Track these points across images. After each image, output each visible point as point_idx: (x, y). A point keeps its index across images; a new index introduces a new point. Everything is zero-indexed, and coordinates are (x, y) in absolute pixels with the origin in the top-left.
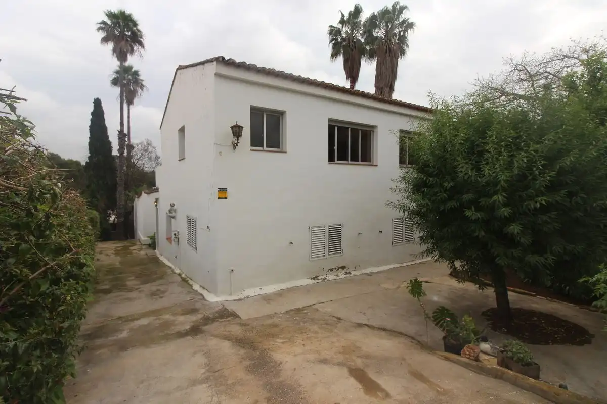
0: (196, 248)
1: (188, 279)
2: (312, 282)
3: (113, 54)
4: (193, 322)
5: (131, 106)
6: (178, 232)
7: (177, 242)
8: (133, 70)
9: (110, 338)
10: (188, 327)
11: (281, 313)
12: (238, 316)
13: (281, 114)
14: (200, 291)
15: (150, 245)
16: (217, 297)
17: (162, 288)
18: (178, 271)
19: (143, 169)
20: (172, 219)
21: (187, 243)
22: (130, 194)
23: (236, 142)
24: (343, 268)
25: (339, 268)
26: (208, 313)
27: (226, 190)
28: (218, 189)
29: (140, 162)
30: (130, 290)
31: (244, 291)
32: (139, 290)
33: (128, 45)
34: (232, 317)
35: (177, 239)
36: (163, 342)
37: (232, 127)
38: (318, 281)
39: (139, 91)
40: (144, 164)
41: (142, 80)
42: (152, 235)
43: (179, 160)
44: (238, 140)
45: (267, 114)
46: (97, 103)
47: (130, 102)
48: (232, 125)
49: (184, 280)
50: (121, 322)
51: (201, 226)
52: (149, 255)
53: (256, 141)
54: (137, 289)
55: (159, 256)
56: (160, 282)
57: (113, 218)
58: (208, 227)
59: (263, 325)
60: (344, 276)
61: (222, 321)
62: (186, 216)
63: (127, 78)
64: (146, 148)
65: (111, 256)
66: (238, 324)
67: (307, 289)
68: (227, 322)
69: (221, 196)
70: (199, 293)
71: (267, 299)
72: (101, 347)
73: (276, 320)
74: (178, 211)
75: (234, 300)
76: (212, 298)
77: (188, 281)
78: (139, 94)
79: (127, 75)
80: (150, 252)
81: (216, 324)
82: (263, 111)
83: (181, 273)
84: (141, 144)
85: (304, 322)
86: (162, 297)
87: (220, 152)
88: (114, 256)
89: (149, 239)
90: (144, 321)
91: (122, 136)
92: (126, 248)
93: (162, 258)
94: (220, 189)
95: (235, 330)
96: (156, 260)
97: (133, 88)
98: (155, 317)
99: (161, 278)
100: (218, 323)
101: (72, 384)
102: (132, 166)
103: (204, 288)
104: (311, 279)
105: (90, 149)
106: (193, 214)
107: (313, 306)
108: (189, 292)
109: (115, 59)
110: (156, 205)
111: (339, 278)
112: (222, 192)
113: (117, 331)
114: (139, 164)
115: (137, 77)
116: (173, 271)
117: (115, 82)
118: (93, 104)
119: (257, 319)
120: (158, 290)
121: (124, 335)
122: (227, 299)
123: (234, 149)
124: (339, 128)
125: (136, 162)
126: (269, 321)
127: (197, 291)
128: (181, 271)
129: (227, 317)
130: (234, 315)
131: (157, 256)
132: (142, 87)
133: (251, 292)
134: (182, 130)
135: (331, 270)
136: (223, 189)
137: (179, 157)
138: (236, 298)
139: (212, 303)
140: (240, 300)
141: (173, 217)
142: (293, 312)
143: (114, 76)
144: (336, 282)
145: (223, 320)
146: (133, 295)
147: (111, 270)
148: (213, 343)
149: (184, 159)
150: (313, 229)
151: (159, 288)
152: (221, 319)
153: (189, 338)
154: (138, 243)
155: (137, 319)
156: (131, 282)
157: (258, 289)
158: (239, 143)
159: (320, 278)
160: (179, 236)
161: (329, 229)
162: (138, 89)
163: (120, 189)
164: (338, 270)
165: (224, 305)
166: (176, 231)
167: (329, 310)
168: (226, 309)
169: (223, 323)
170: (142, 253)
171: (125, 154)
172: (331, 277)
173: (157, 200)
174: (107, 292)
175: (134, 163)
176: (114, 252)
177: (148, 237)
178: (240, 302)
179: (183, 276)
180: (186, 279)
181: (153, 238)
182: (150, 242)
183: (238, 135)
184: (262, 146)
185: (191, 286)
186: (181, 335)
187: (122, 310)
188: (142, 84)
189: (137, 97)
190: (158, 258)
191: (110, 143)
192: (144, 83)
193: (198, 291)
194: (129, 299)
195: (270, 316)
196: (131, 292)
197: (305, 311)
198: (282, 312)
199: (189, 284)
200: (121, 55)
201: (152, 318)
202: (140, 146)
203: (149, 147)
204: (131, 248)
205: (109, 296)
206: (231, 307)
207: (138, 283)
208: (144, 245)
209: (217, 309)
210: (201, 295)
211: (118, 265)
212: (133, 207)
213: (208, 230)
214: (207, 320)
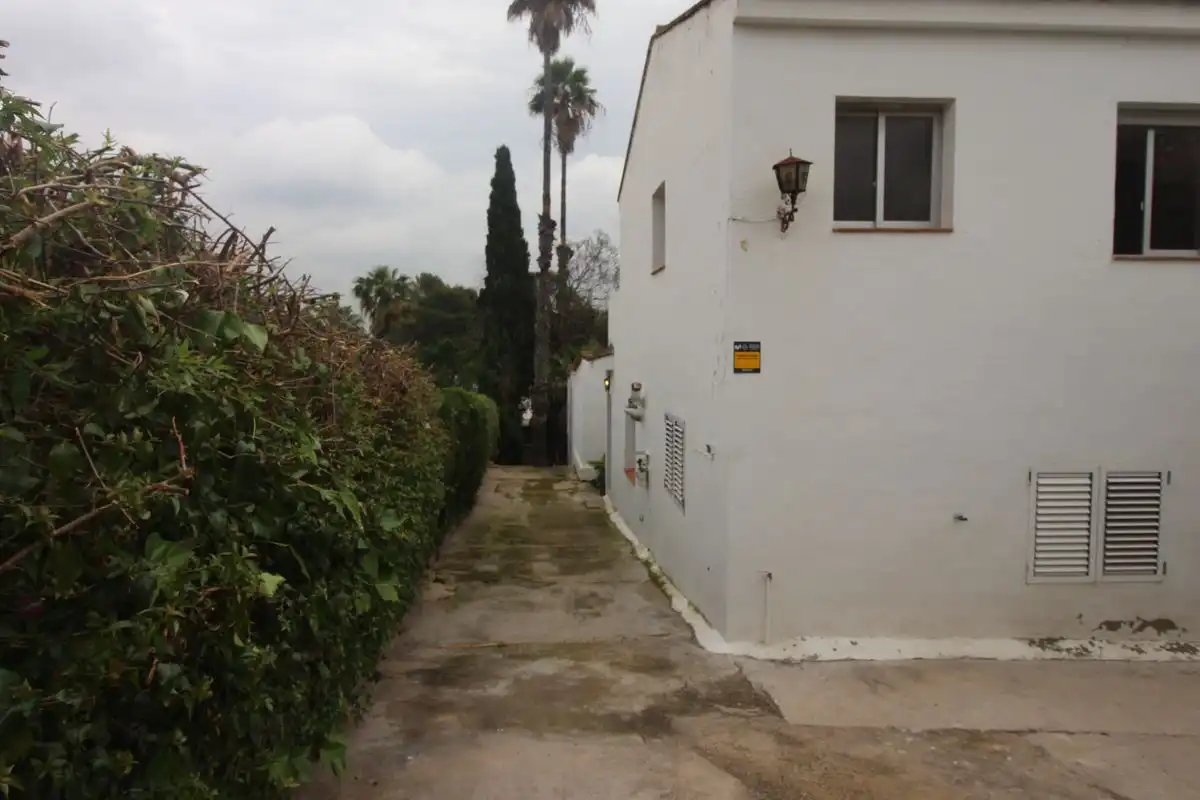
0: (683, 501)
1: (664, 579)
2: (1032, 653)
3: (531, 39)
4: (655, 696)
5: (569, 157)
6: (648, 456)
7: (644, 483)
8: (574, 69)
9: (470, 692)
10: (638, 707)
11: (909, 733)
12: (774, 711)
13: (939, 109)
14: (689, 616)
15: (593, 483)
16: (728, 640)
17: (601, 591)
18: (643, 554)
19: (588, 303)
20: (638, 424)
21: (666, 486)
22: (561, 362)
23: (789, 208)
24: (1163, 625)
25: (1145, 625)
26: (697, 681)
27: (757, 346)
28: (736, 343)
29: (583, 286)
30: (535, 584)
31: (803, 639)
32: (552, 587)
33: (562, 12)
34: (757, 709)
35: (644, 474)
36: (575, 731)
37: (776, 167)
38: (1057, 655)
39: (586, 116)
40: (590, 290)
41: (593, 91)
42: (598, 459)
43: (654, 273)
44: (793, 202)
45: (888, 120)
46: (503, 157)
47: (566, 148)
48: (776, 162)
49: (654, 579)
50: (501, 656)
51: (694, 442)
52: (589, 505)
53: (852, 204)
54: (549, 584)
55: (610, 510)
56: (602, 574)
57: (528, 416)
58: (709, 449)
59: (845, 756)
60: (1165, 656)
61: (728, 715)
62: (663, 417)
63: (561, 91)
64: (595, 253)
65: (515, 501)
66: (771, 732)
67: (1009, 675)
68: (742, 720)
69: (742, 364)
70: (683, 621)
71: (871, 677)
72: (448, 707)
73: (890, 751)
74: (650, 403)
75: (773, 661)
76: (713, 643)
77: (663, 583)
78: (586, 123)
79: (560, 85)
80: (592, 499)
81: (708, 719)
82: (877, 112)
83: (651, 561)
84: (587, 242)
85: (991, 784)
86: (598, 615)
87: (743, 243)
88: (521, 499)
89: (591, 467)
90: (545, 667)
91: (546, 225)
92: (546, 485)
93: (616, 518)
94: (742, 343)
95: (761, 749)
96: (600, 520)
97: (574, 114)
98: (572, 663)
99: (605, 565)
100: (718, 715)
101: (372, 781)
102: (568, 296)
103: (697, 610)
104: (1032, 642)
105: (489, 261)
106: (680, 413)
107: (1031, 737)
108: (662, 616)
109: (535, 50)
110: (608, 388)
111: (1143, 657)
112: (747, 354)
113: (488, 675)
114: (582, 290)
115: (581, 84)
116: (633, 551)
117: (537, 105)
118: (494, 161)
119: (830, 732)
120: (593, 595)
121: (499, 689)
122: (751, 654)
123: (784, 228)
124: (1163, 133)
125: (575, 286)
126: (869, 751)
127: (679, 614)
128: (653, 554)
129: (746, 705)
130: (765, 704)
131: (605, 512)
132: (591, 106)
133: (823, 647)
134: (659, 196)
135: (1113, 626)
136: (748, 343)
137: (653, 267)
138: (779, 654)
139: (710, 655)
140: (787, 662)
141: (638, 419)
142: (955, 740)
143: (537, 90)
144: (1128, 670)
145: (731, 710)
146: (538, 596)
147: (509, 532)
148: (694, 769)
149: (662, 269)
150: (1041, 481)
151: (596, 589)
152: (729, 706)
153: (636, 738)
154: (571, 476)
155: (533, 657)
156: (542, 566)
157: (844, 642)
158: (796, 210)
159: (1063, 645)
160: (650, 468)
161: (1109, 484)
162: (583, 112)
163: (541, 351)
164: (1141, 628)
165: (741, 670)
166: (642, 453)
167: (1091, 762)
168: (745, 680)
169: (731, 719)
170: (577, 498)
171: (554, 267)
172: (1111, 651)
173: (609, 375)
174: (490, 579)
175: (571, 288)
176: (522, 492)
177: (591, 463)
178: (786, 668)
179: (655, 568)
180: (659, 577)
181: (600, 467)
182: (593, 474)
183: (793, 187)
184: (872, 217)
185: (669, 598)
186: (620, 725)
187: (510, 628)
188: (592, 102)
189: (580, 135)
190: (608, 515)
191: (524, 245)
192: (596, 98)
193: (684, 615)
194: (530, 606)
195: (871, 734)
196: (537, 587)
197: (997, 747)
198: (915, 730)
199: (664, 591)
200: (546, 39)
201: (567, 662)
202: (583, 247)
203: (604, 250)
204: (557, 486)
205: (495, 589)
206: (761, 680)
207: (555, 569)
208: (584, 481)
209: (723, 675)
210: (690, 627)
211: (524, 521)
212: (565, 390)
213: (709, 456)
214: (690, 701)
